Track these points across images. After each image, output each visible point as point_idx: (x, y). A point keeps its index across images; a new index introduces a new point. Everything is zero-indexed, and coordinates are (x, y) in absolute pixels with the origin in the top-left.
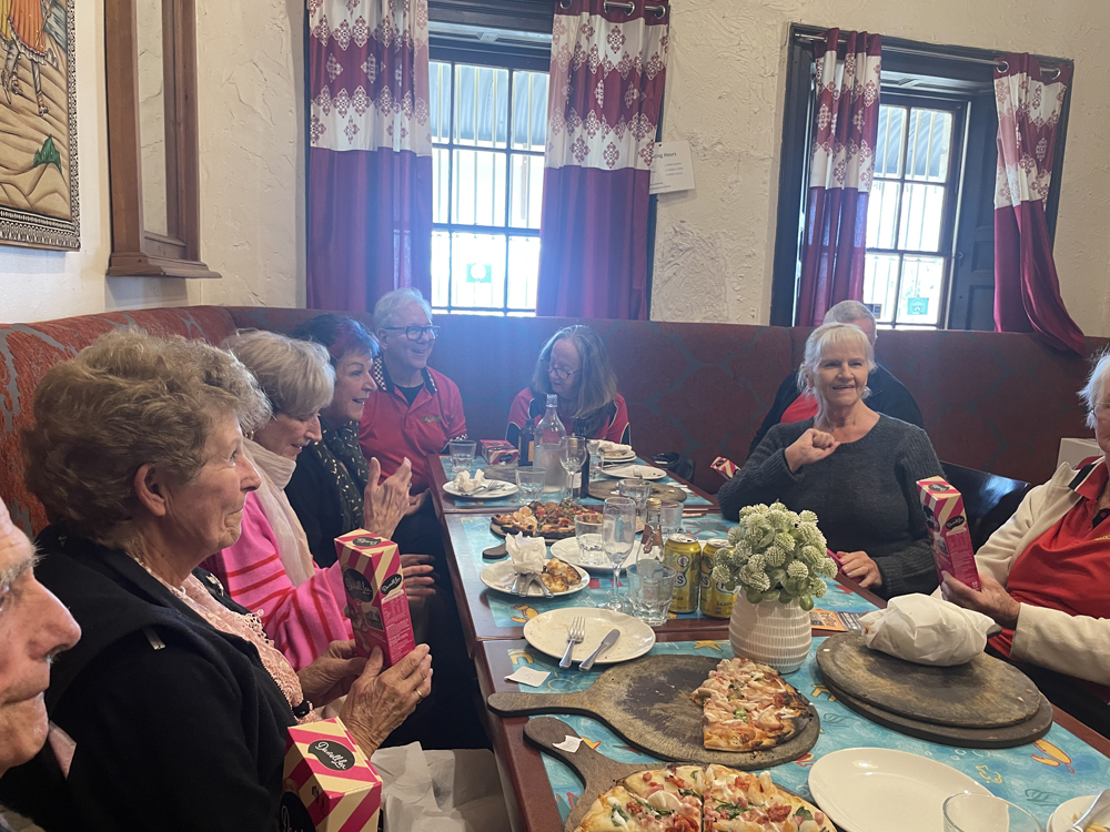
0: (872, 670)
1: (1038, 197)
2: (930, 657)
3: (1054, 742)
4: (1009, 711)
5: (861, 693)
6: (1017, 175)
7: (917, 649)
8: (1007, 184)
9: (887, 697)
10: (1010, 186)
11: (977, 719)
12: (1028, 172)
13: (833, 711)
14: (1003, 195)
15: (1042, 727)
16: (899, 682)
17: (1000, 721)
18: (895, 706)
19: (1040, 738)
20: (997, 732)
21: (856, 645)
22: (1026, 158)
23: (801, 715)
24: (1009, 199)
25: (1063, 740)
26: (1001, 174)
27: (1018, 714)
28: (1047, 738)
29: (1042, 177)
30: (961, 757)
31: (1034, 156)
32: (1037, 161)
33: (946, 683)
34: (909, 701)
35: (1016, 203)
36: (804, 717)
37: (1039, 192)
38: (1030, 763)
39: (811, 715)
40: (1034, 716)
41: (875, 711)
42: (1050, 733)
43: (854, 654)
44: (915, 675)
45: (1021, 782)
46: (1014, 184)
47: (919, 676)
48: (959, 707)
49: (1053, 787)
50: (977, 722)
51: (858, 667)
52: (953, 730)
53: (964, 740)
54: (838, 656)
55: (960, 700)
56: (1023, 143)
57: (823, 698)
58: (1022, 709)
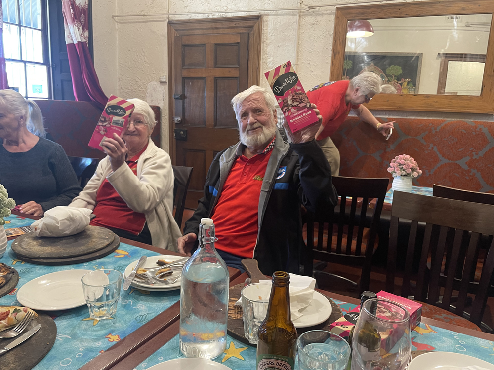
0: (41, 245)
1: (84, 41)
2: (67, 232)
3: (122, 249)
4: (103, 243)
5: (37, 256)
6: (74, 29)
7: (61, 230)
8: (70, 33)
9: (50, 253)
10: (72, 34)
11: (91, 249)
12: (78, 29)
13: (24, 268)
14: (69, 38)
15: (117, 245)
16: (55, 246)
17: (100, 247)
18: (54, 256)
19: (116, 249)
20: (100, 252)
21: (32, 237)
22: (77, 22)
23: (8, 273)
24: (72, 40)
25: (125, 247)
26: (66, 28)
27: (107, 243)
28: (119, 248)
29: (85, 32)
30: (86, 266)
31: (80, 22)
32: (82, 24)
33: (76, 241)
34: (61, 252)
35: (75, 43)
36: (10, 274)
37: (84, 38)
38: (114, 259)
39: (13, 272)
40: (113, 242)
41: (45, 261)
42: (120, 246)
43: (31, 241)
44: (61, 242)
45: (112, 266)
46: (73, 34)
47: (64, 241)
48: (83, 248)
49: (124, 264)
50: (91, 250)
51: (34, 246)
52: (82, 257)
53: (87, 259)
54: (23, 244)
55: (83, 245)
56: (74, 14)
57: (19, 264)
58: (108, 241)
